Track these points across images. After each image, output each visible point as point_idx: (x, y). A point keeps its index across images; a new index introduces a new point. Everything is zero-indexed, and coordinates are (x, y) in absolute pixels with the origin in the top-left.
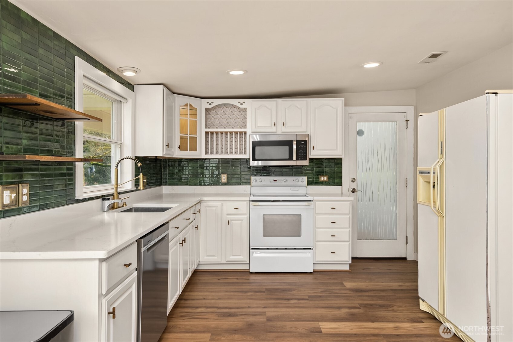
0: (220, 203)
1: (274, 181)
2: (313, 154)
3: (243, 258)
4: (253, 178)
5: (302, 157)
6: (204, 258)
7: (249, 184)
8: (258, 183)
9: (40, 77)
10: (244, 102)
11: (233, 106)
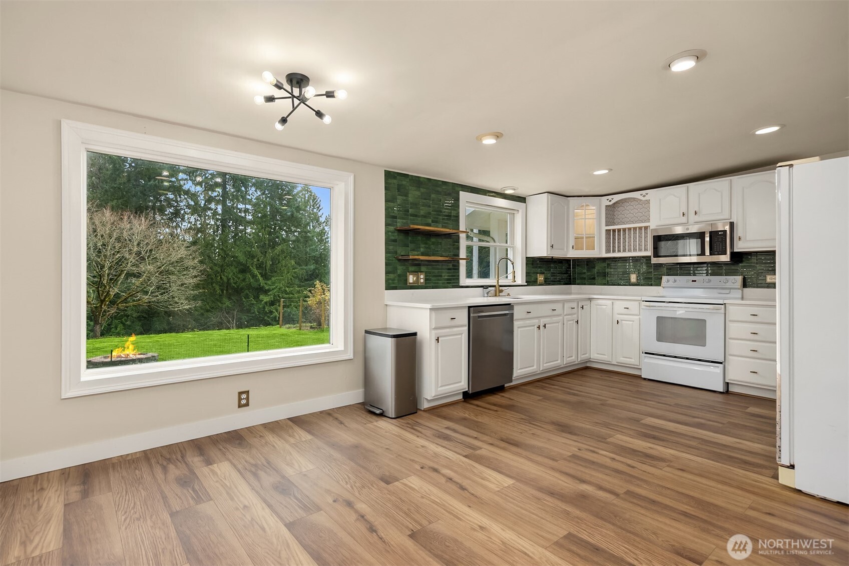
0: (610, 302)
1: (693, 281)
2: (741, 247)
3: (633, 361)
4: (665, 278)
5: (720, 251)
6: (594, 356)
7: (659, 284)
8: (671, 283)
10: (647, 194)
11: (634, 199)
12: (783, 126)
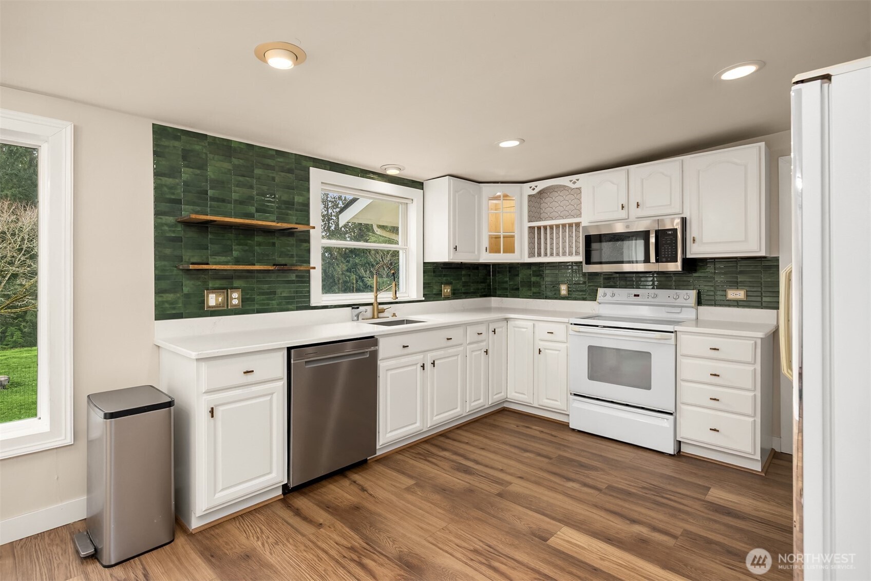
0: (531, 323)
1: (635, 295)
2: (695, 251)
3: (559, 405)
4: (601, 291)
5: (668, 257)
6: (513, 395)
7: (594, 298)
8: (608, 298)
9: (257, 194)
10: (578, 180)
11: (564, 187)
12: (762, 64)
